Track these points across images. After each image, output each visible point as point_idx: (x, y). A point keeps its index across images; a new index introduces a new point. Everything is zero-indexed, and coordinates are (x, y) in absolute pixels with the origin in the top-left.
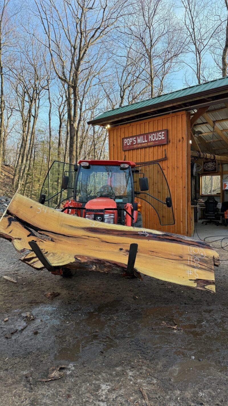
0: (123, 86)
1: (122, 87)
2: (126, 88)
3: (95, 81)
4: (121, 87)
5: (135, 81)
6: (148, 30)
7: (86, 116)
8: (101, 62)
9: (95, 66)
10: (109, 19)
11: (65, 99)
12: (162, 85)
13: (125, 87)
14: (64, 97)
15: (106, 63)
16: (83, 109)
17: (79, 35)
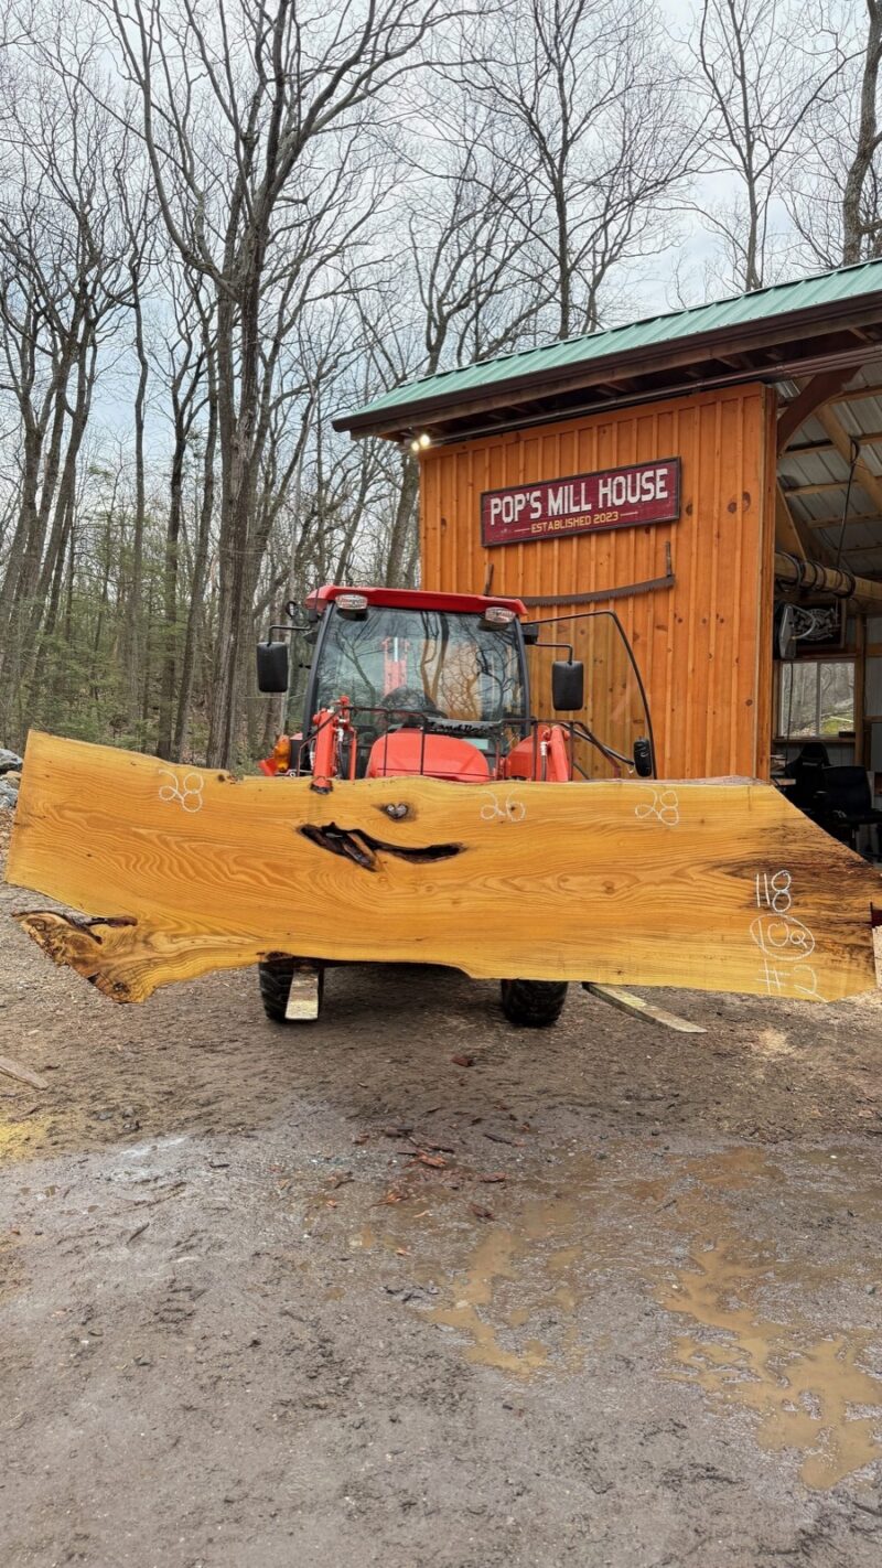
0: (440, 302)
1: (435, 310)
2: (450, 314)
3: (328, 277)
4: (429, 308)
5: (484, 287)
6: (553, 77)
7: (280, 422)
8: (349, 206)
9: (328, 218)
11: (198, 348)
12: (592, 303)
13: (446, 309)
14: (196, 338)
15: (368, 214)
16: (274, 391)
17: (272, 87)
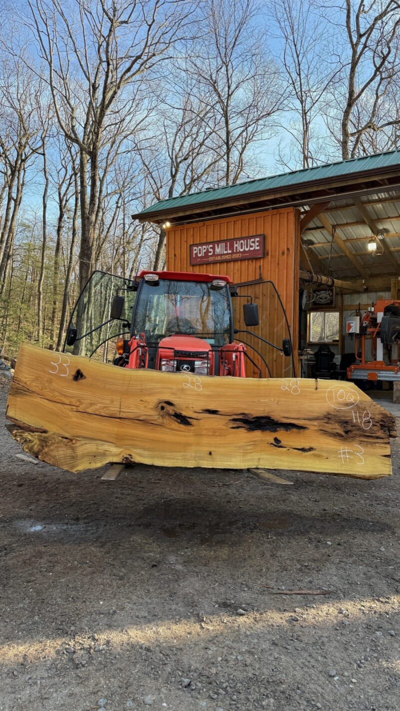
0: (176, 156)
1: (174, 160)
2: (180, 162)
3: (127, 144)
4: (172, 159)
5: (196, 151)
6: (224, 69)
7: (106, 204)
8: (138, 113)
9: (128, 118)
11: (70, 172)
12: (241, 160)
13: (179, 160)
14: (69, 168)
15: (146, 117)
16: (104, 193)
17: (105, 65)
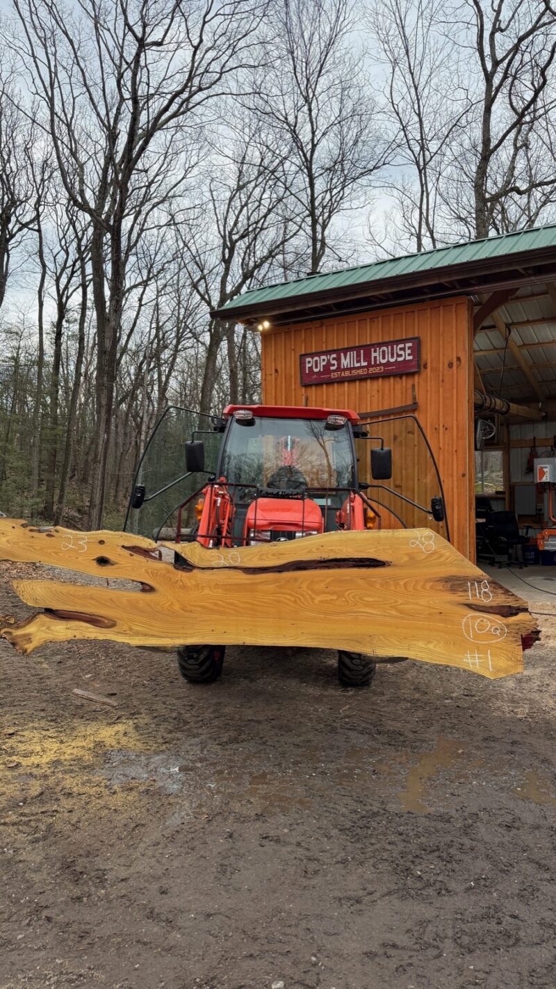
10: (203, 73)
